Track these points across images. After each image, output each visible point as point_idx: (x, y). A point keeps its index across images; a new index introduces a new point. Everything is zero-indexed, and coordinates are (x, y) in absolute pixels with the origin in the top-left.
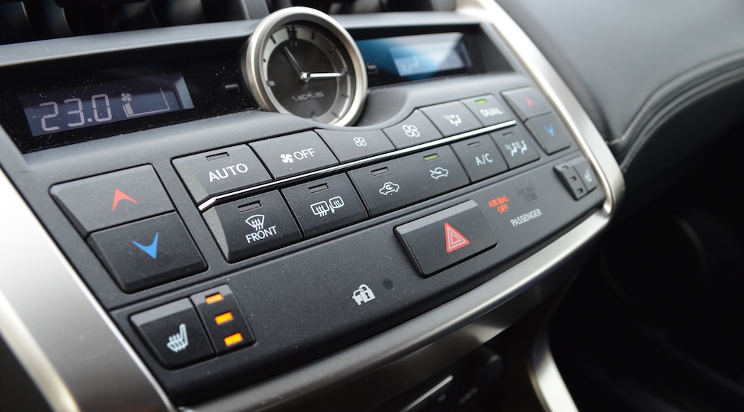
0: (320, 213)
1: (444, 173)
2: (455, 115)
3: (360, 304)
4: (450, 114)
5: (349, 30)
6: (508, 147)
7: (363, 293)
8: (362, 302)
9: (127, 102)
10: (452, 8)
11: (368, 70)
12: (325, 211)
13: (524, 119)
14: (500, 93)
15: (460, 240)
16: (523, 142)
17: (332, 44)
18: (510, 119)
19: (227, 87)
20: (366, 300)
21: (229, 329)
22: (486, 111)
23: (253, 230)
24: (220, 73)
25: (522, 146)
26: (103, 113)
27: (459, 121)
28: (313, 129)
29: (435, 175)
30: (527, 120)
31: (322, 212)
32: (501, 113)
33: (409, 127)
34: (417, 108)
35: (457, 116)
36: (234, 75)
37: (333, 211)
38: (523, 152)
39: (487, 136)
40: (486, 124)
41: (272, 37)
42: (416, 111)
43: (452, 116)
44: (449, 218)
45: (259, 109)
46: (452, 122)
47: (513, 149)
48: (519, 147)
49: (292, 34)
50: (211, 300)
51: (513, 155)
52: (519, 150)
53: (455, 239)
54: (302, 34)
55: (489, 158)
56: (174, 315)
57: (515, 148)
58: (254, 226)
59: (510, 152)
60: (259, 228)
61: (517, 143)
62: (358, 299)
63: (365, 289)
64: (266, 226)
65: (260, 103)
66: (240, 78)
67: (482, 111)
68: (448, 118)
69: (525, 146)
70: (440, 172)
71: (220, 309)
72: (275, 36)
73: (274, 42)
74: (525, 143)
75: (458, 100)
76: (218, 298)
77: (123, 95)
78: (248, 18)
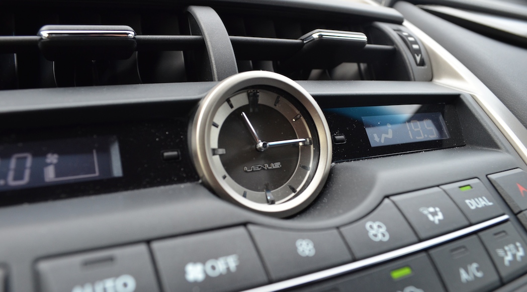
2: (434, 207)
4: (428, 207)
5: (316, 97)
6: (500, 252)
9: (50, 164)
10: (430, 79)
11: (334, 141)
13: (516, 211)
14: (487, 176)
16: (518, 244)
17: (298, 112)
18: (501, 212)
19: (166, 154)
22: (473, 201)
24: (162, 137)
25: (518, 250)
26: (19, 176)
27: (440, 216)
28: (245, 224)
30: (521, 212)
32: (491, 204)
33: (375, 225)
34: (387, 197)
35: (437, 209)
36: (177, 141)
38: (518, 259)
39: (474, 237)
40: (473, 221)
41: (228, 101)
42: (387, 201)
43: (431, 210)
45: (200, 181)
46: (431, 218)
47: (506, 254)
48: (514, 251)
49: (253, 98)
51: (507, 263)
52: (514, 256)
54: (264, 99)
55: (478, 269)
57: (509, 254)
59: (502, 259)
61: (512, 246)
65: (201, 175)
66: (183, 145)
67: (467, 201)
68: (425, 212)
69: (521, 249)
72: (232, 100)
73: (231, 106)
74: (522, 246)
75: (438, 186)
77: (52, 158)
78: (216, 79)
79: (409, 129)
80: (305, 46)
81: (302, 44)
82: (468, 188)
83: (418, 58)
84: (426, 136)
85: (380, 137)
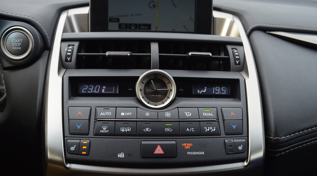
0: (122, 131)
1: (171, 130)
2: (190, 113)
3: (119, 157)
4: (188, 112)
6: (205, 128)
7: (121, 155)
8: (120, 157)
9: (104, 89)
10: (241, 70)
12: (124, 131)
14: (222, 108)
15: (160, 151)
19: (129, 89)
20: (121, 157)
21: (84, 150)
22: (206, 114)
23: (103, 130)
24: (129, 85)
25: (213, 129)
27: (190, 115)
28: (137, 107)
29: (167, 130)
30: (224, 120)
31: (123, 130)
33: (168, 113)
34: (178, 108)
36: (133, 86)
37: (126, 131)
42: (176, 109)
44: (161, 144)
45: (136, 97)
46: (187, 115)
47: (207, 129)
50: (84, 142)
51: (206, 131)
52: (211, 130)
53: (159, 151)
55: (193, 130)
56: (75, 143)
57: (209, 129)
58: (104, 129)
60: (105, 130)
62: (119, 156)
63: (122, 154)
64: (106, 130)
67: (204, 113)
68: (186, 113)
70: (169, 130)
71: (85, 145)
73: (149, 78)
75: (198, 108)
76: (86, 142)
77: (104, 87)
78: (152, 68)
79: (214, 89)
80: (187, 57)
81: (186, 56)
82: (209, 110)
83: (237, 62)
84: (220, 93)
85: (200, 91)
